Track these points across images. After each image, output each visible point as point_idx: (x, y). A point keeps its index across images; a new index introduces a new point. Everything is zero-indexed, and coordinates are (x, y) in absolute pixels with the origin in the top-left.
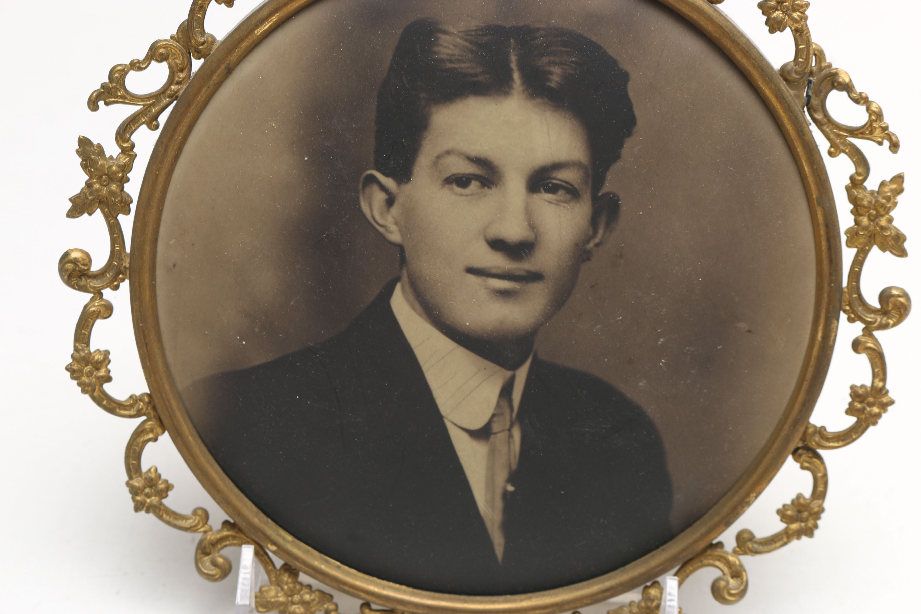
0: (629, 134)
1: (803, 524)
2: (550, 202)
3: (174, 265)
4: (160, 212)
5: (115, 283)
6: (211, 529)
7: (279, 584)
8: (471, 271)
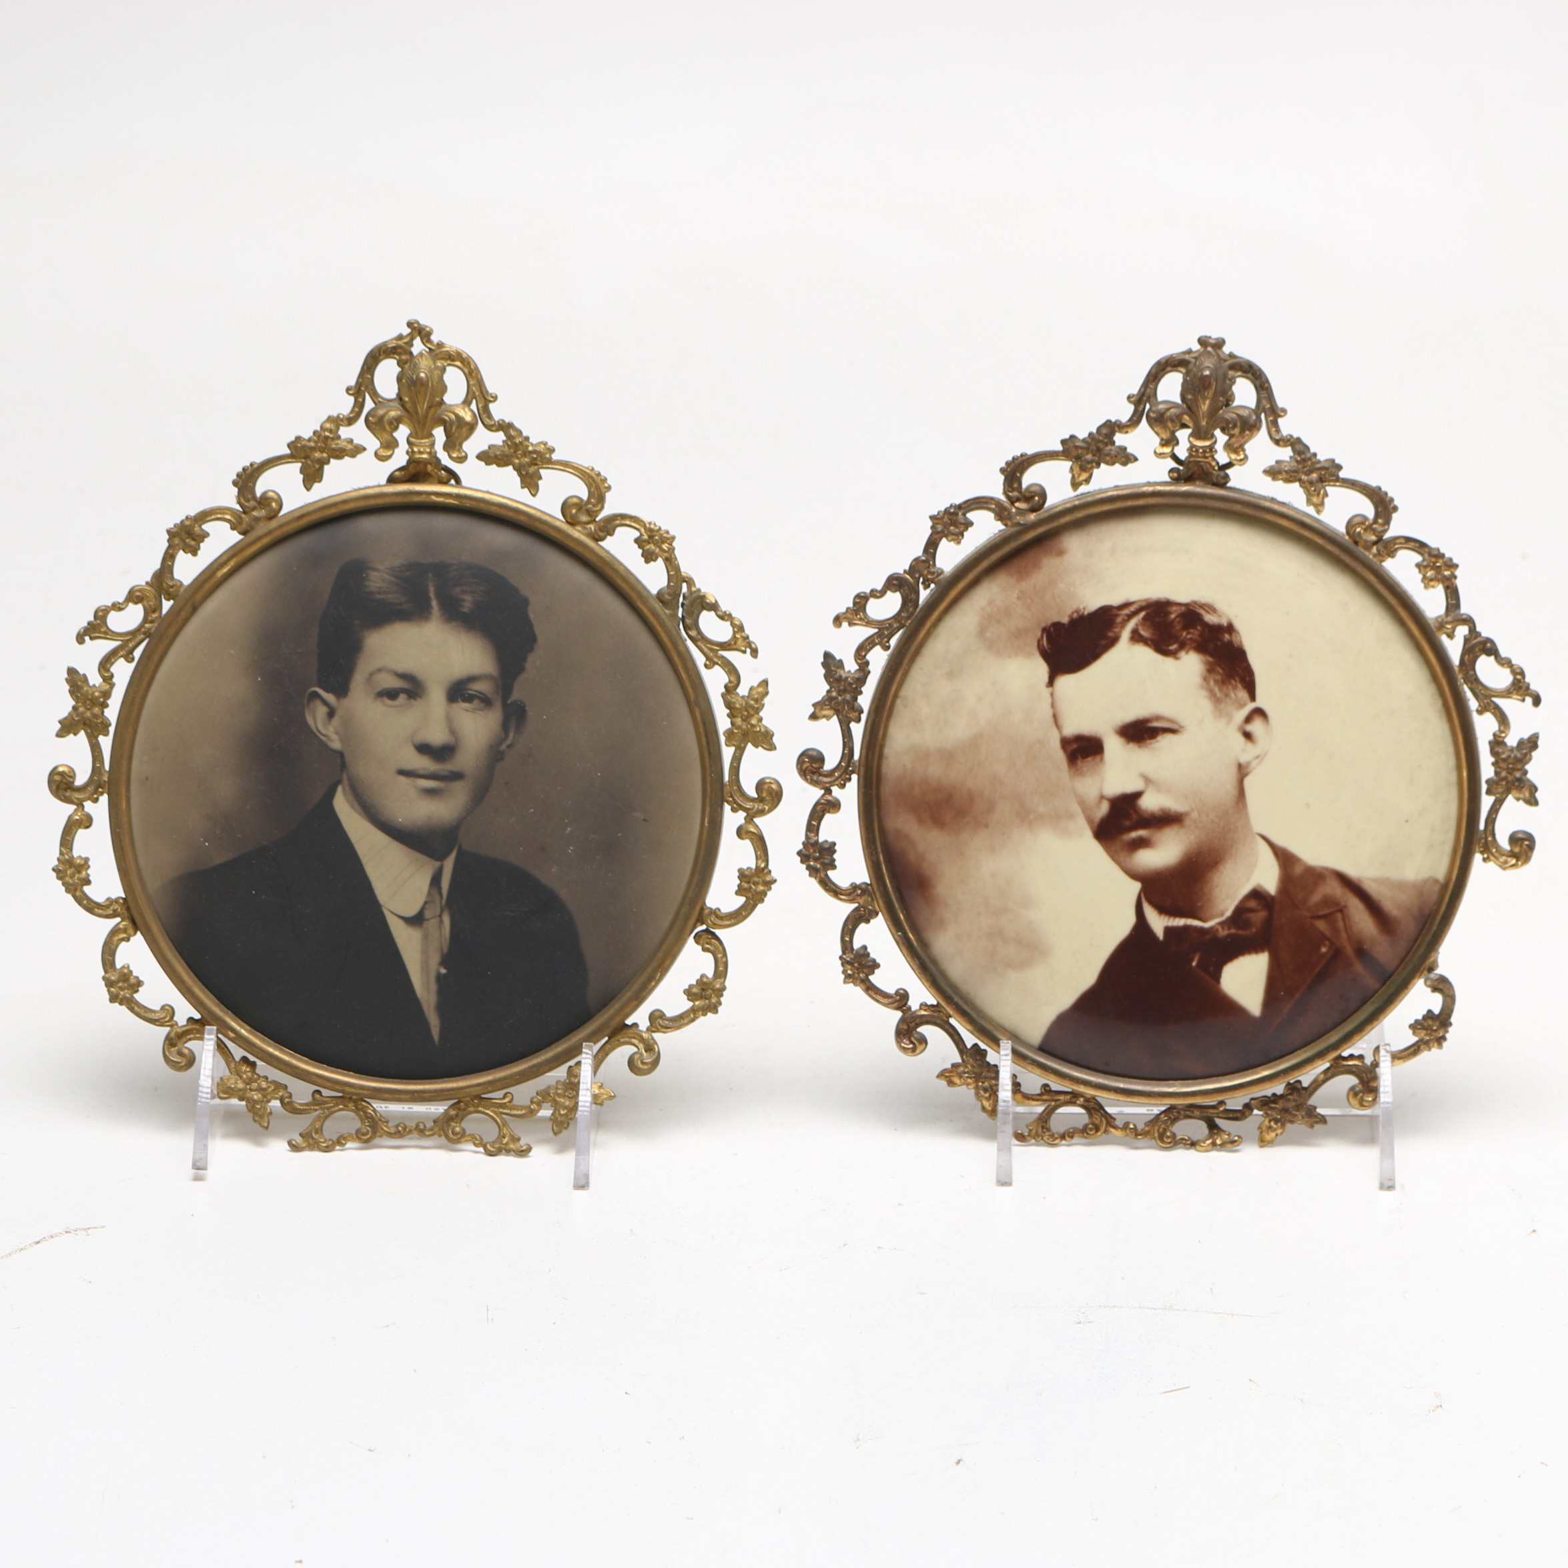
0: (531, 649)
1: (707, 1001)
2: (467, 711)
3: (147, 779)
4: (135, 732)
5: (95, 796)
6: (177, 1024)
7: (239, 1074)
8: (402, 772)
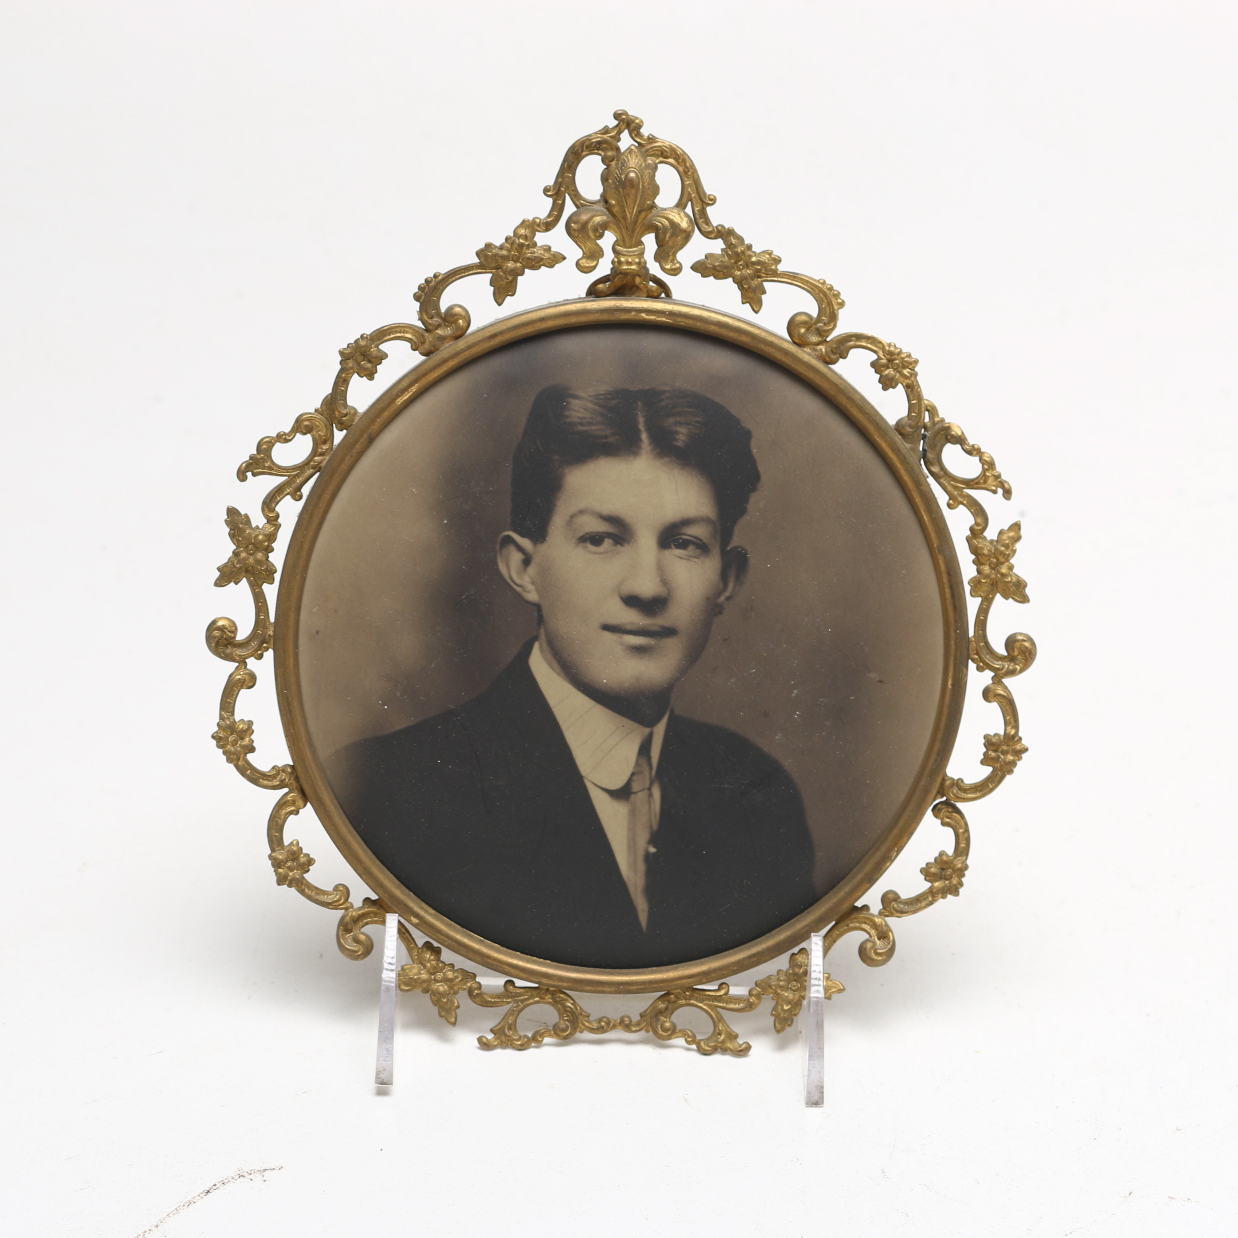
0: (754, 489)
1: (947, 882)
2: (681, 558)
3: (317, 632)
4: (304, 580)
5: (259, 652)
6: (352, 906)
7: (422, 962)
8: (607, 628)
